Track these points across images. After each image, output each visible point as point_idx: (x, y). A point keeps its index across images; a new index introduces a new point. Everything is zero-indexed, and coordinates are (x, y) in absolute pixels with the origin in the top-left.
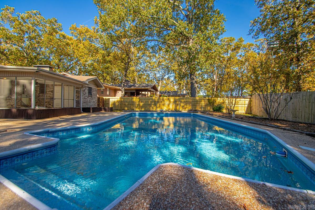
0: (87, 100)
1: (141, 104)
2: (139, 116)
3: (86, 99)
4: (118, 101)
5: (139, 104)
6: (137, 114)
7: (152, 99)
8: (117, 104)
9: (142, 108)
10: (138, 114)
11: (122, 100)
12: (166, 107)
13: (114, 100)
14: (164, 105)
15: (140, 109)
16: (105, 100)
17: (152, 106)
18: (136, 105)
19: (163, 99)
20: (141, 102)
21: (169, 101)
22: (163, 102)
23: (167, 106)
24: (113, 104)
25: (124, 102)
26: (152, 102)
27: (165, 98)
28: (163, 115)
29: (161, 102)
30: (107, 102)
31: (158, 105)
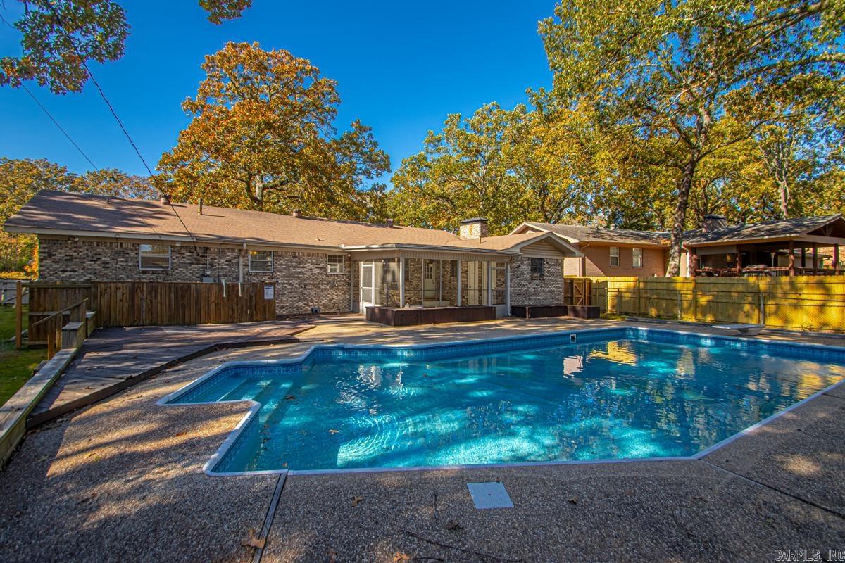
0: (528, 288)
1: (703, 300)
2: (649, 339)
3: (524, 286)
4: (628, 289)
5: (695, 300)
6: (641, 333)
7: (747, 284)
8: (627, 296)
9: (704, 315)
10: (645, 334)
11: (642, 285)
12: (808, 314)
13: (617, 285)
14: (797, 306)
15: (699, 316)
16: (593, 286)
17: (747, 307)
18: (686, 305)
19: (792, 284)
20: (704, 295)
21: (822, 291)
22: (794, 296)
23: (813, 310)
24: (617, 296)
25: (646, 293)
26: (743, 295)
27: (803, 279)
28: (739, 345)
29: (785, 293)
30: (601, 292)
31: (771, 307)
